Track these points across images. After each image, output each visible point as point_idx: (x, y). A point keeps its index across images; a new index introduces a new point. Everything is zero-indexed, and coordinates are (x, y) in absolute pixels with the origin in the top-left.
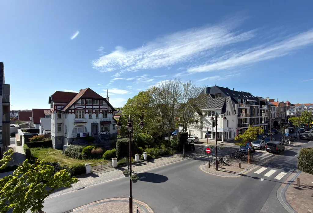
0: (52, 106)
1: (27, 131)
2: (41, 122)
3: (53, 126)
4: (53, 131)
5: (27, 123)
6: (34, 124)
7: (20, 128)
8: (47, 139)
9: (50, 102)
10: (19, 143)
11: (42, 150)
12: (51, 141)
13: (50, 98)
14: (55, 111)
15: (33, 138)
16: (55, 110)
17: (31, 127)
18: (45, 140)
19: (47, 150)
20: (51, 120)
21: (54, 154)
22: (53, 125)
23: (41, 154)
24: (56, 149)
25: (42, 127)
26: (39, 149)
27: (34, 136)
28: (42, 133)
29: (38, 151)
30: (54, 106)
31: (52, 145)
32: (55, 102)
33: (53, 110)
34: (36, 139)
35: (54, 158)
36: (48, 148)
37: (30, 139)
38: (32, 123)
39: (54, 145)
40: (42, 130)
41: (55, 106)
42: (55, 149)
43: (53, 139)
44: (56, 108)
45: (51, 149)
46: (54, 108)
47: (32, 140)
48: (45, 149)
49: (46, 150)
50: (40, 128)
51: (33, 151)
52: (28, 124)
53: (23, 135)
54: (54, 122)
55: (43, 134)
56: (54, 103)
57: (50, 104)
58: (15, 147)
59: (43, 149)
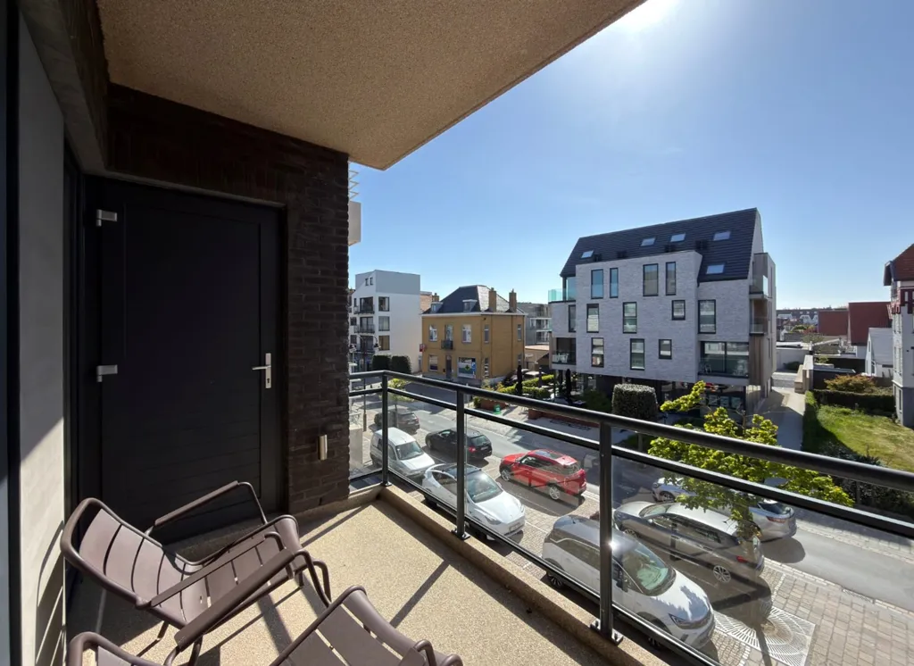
0: (894, 292)
1: (827, 363)
2: (869, 339)
3: (897, 355)
4: (898, 371)
5: (836, 340)
6: (853, 344)
7: (811, 353)
8: (882, 392)
9: (887, 282)
10: (800, 386)
11: (857, 418)
12: (891, 400)
13: (888, 269)
14: (905, 309)
15: (838, 382)
16: (903, 303)
17: (843, 352)
18: (873, 391)
19: (872, 422)
20: (892, 336)
21: (893, 440)
22: (898, 350)
23: (849, 426)
24: (906, 425)
25: (873, 354)
26: (845, 413)
27: (841, 377)
28: (873, 372)
29: (843, 418)
30: (899, 292)
31: (894, 410)
32: (902, 280)
33: (898, 303)
34: (846, 384)
35: (884, 448)
36: (879, 417)
37: (827, 382)
38: (849, 342)
39: (899, 411)
40: (873, 363)
41: (903, 292)
42: (901, 424)
43: (898, 394)
44: (906, 299)
45: (888, 423)
46: (898, 298)
47: (835, 386)
48: (869, 417)
49: (868, 421)
50: (868, 358)
51: (826, 415)
52: (836, 345)
53: (810, 370)
54: (901, 342)
55: (875, 375)
56: (899, 283)
57: (889, 288)
58: (788, 394)
59: (860, 416)
